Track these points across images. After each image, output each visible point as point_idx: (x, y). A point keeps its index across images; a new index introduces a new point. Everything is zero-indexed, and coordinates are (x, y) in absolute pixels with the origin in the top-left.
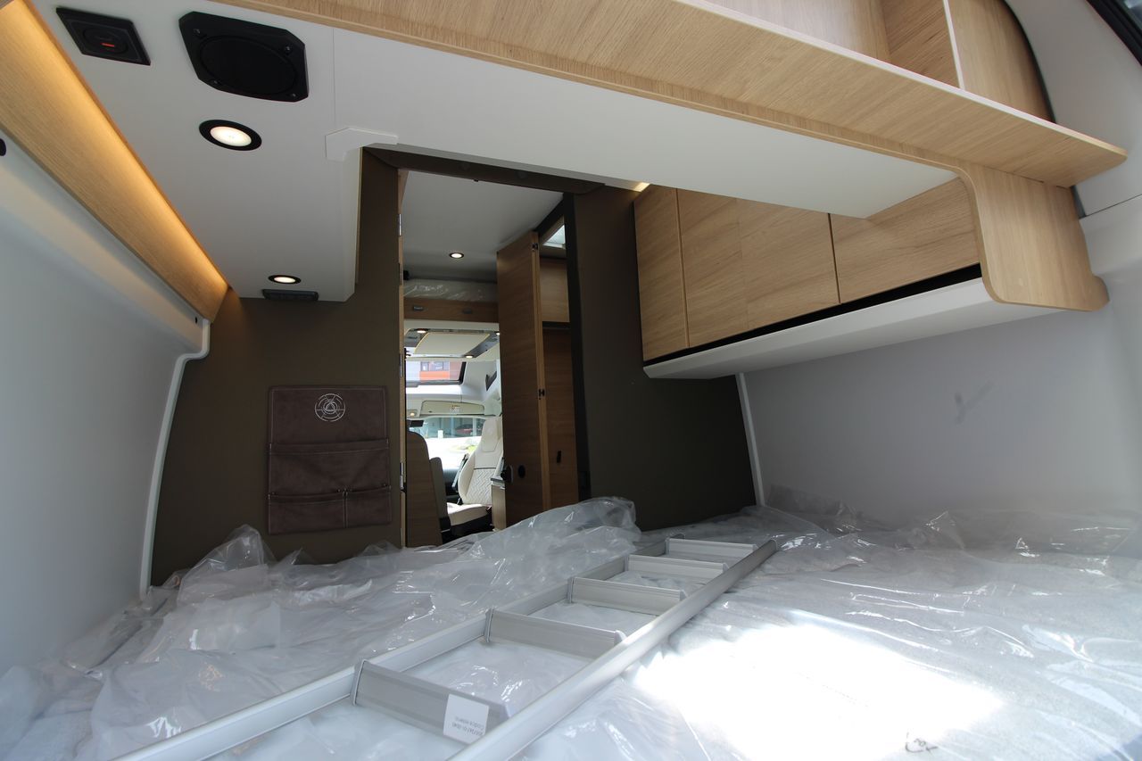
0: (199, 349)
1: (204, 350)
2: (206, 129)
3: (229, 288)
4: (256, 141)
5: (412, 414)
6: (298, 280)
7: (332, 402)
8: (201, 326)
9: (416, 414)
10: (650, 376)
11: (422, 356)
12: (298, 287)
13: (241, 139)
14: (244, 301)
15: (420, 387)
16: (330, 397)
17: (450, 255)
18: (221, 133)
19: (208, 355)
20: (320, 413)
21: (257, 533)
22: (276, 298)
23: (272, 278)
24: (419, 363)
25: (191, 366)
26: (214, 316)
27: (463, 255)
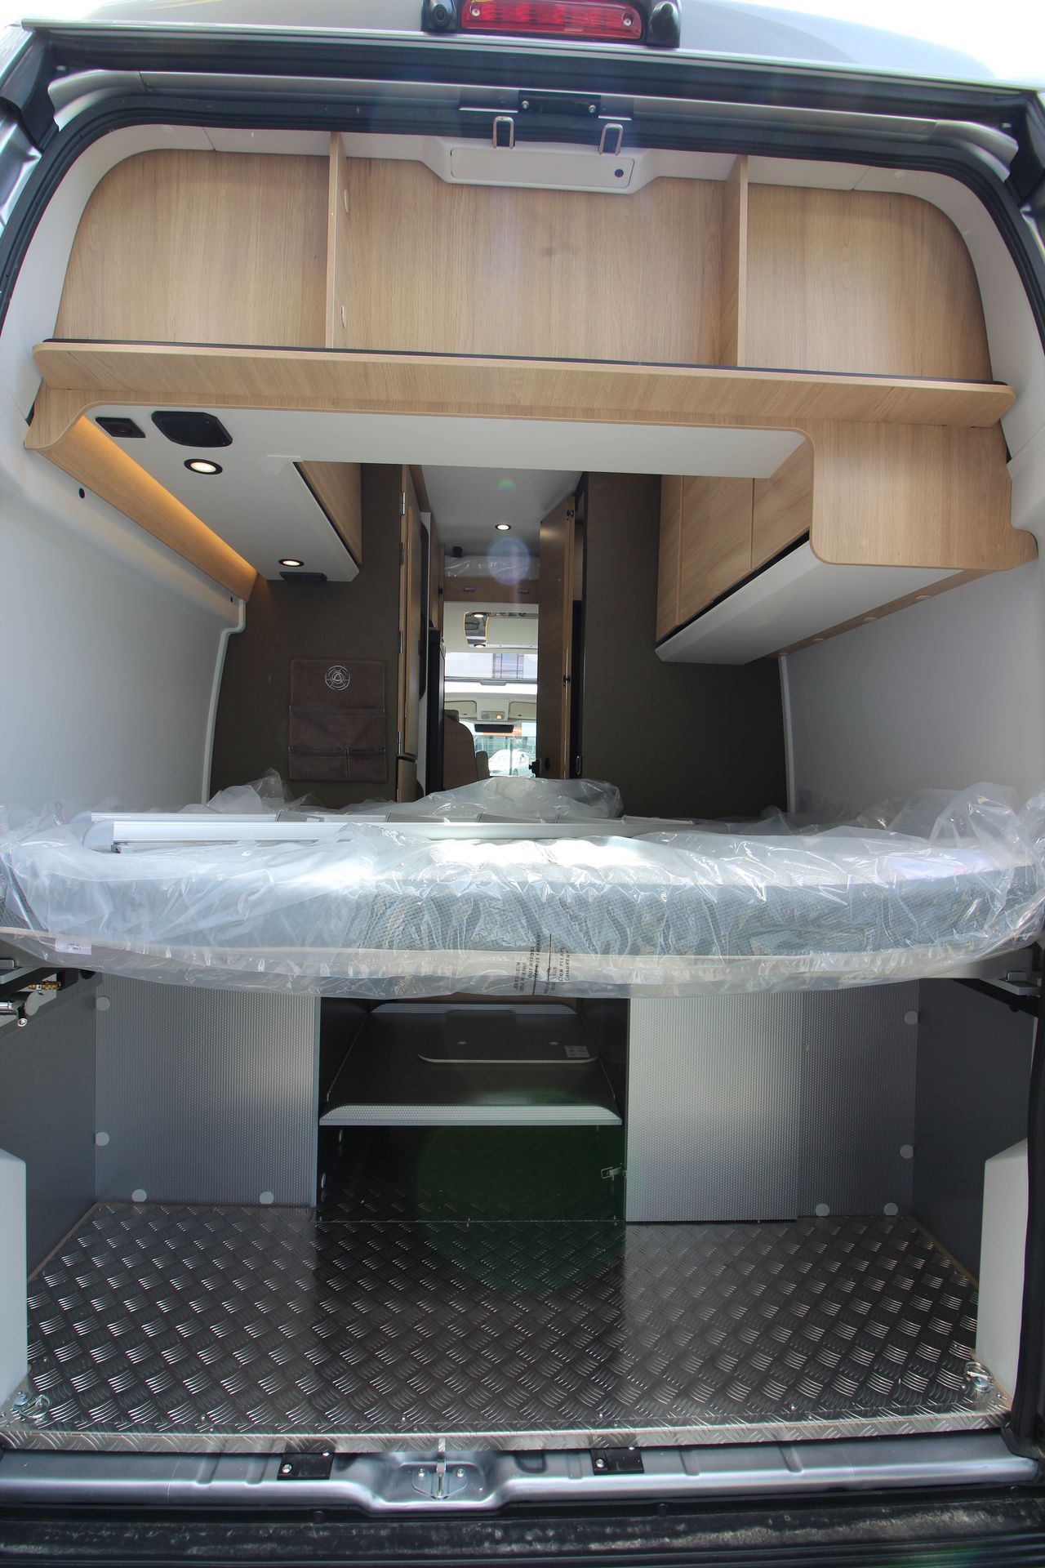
0: (236, 625)
1: (240, 626)
2: (188, 464)
3: (258, 574)
4: (219, 469)
5: (499, 717)
6: (302, 564)
7: (339, 673)
8: (237, 605)
9: (503, 717)
10: (663, 659)
11: (498, 646)
12: (302, 570)
13: (210, 468)
14: (270, 582)
15: (507, 685)
16: (338, 669)
17: (497, 527)
18: (197, 466)
19: (244, 630)
20: (329, 682)
21: (277, 774)
22: (292, 579)
23: (281, 562)
24: (491, 655)
25: (233, 638)
26: (248, 597)
27: (510, 527)
